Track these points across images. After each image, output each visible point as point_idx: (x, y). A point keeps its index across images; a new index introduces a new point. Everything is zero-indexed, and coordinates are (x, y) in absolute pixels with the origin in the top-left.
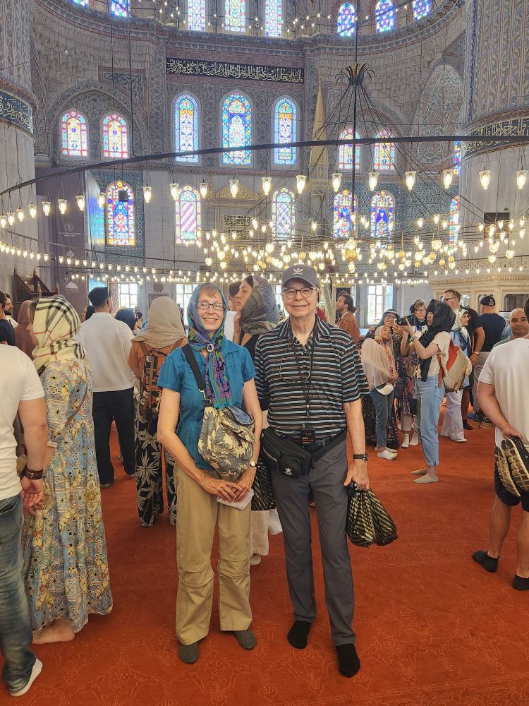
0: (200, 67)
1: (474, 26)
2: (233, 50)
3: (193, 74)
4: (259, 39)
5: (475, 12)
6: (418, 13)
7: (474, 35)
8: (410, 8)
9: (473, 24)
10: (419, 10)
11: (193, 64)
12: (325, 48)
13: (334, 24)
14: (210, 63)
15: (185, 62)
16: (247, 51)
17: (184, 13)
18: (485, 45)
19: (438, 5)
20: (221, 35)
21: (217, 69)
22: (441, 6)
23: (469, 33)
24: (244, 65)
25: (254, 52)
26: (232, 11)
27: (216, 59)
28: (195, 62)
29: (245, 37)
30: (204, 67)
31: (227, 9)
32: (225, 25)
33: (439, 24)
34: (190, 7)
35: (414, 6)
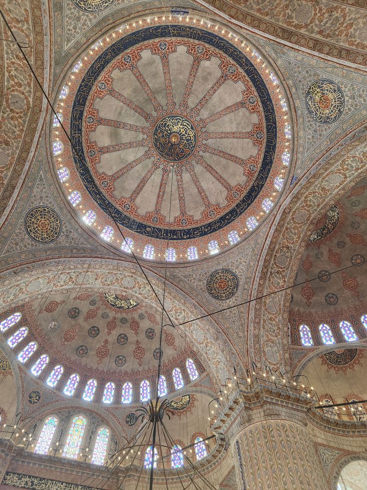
0: (32, 482)
1: (240, 459)
2: (64, 471)
3: (24, 487)
4: (86, 464)
5: (238, 449)
6: (200, 457)
7: (241, 465)
8: (194, 452)
9: (239, 457)
10: (200, 454)
11: (27, 479)
12: (134, 476)
13: (142, 459)
14: (41, 479)
15: (20, 476)
16: (75, 473)
17: (35, 440)
18: (251, 471)
19: (213, 450)
20: (57, 458)
21: (46, 485)
22: (214, 450)
23: (237, 465)
24: (69, 484)
25: (80, 474)
26: (71, 443)
27: (47, 477)
28: (30, 477)
29: (75, 461)
30: (36, 481)
31: (68, 441)
32: (63, 451)
33: (214, 464)
34: (41, 437)
35: (196, 451)
